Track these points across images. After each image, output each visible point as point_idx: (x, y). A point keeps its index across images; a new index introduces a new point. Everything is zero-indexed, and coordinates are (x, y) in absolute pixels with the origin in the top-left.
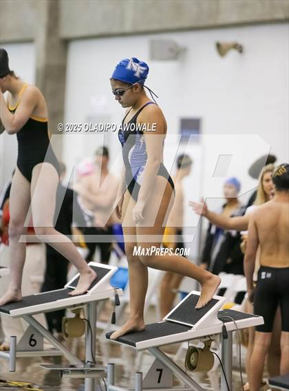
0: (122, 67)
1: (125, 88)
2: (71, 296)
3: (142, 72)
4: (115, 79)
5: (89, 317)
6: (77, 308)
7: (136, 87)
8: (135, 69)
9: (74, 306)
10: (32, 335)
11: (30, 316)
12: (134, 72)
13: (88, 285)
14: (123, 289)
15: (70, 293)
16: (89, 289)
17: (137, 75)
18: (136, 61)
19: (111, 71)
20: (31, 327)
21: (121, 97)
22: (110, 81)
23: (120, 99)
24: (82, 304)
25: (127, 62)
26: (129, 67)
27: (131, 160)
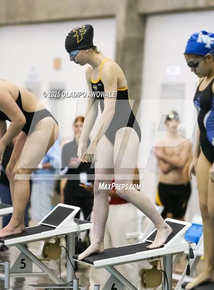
0: (193, 40)
1: (199, 59)
2: (149, 249)
3: (212, 43)
4: (188, 53)
5: (165, 269)
6: (154, 260)
7: (209, 57)
8: (205, 41)
9: (152, 258)
10: (114, 285)
11: (112, 267)
12: (205, 44)
13: (164, 240)
14: (197, 243)
15: (147, 247)
16: (166, 243)
17: (208, 46)
18: (205, 33)
19: (183, 46)
20: (113, 277)
21: (197, 69)
22: (184, 56)
23: (195, 71)
24: (159, 257)
25: (197, 36)
26: (199, 40)
27: (207, 124)
